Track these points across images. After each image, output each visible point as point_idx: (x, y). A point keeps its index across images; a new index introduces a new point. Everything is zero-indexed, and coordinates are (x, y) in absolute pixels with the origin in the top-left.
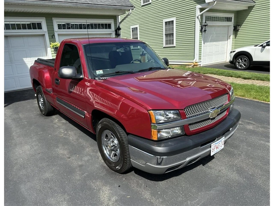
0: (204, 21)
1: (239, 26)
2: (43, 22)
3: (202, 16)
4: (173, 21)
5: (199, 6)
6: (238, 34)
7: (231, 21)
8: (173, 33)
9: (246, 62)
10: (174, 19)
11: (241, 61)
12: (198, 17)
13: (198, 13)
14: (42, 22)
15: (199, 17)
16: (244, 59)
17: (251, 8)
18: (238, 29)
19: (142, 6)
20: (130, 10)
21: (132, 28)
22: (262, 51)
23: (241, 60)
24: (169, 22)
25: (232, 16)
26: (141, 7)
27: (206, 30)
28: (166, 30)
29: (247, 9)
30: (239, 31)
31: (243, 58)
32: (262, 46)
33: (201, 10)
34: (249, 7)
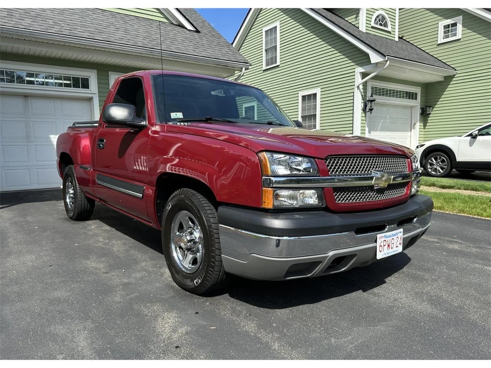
0: (369, 94)
1: (430, 107)
2: (92, 77)
3: (365, 84)
4: (315, 95)
5: (360, 70)
6: (429, 121)
7: (416, 99)
8: (316, 115)
9: (444, 164)
10: (317, 91)
11: (435, 162)
12: (358, 87)
13: (359, 80)
14: (90, 77)
15: (361, 87)
16: (440, 158)
17: (448, 79)
18: (428, 113)
19: (264, 70)
20: (242, 68)
21: (245, 108)
22: (471, 144)
23: (436, 159)
24: (309, 96)
25: (417, 90)
26: (262, 72)
27: (373, 109)
28: (303, 110)
29: (443, 80)
30: (431, 115)
31: (438, 157)
32: (471, 135)
33: (364, 75)
34: (445, 77)
